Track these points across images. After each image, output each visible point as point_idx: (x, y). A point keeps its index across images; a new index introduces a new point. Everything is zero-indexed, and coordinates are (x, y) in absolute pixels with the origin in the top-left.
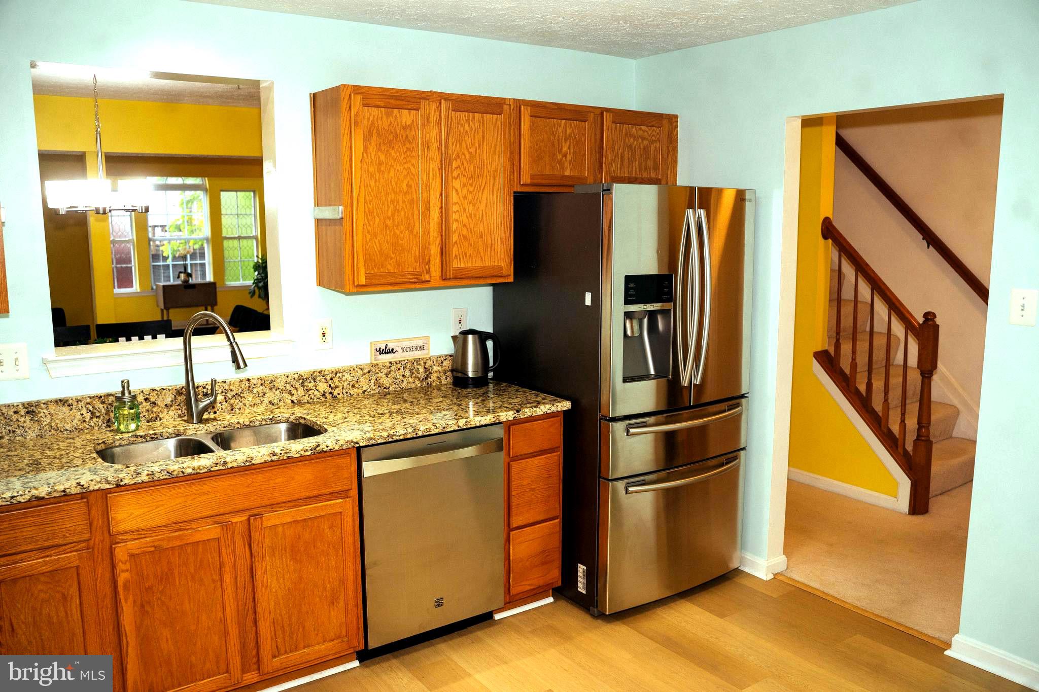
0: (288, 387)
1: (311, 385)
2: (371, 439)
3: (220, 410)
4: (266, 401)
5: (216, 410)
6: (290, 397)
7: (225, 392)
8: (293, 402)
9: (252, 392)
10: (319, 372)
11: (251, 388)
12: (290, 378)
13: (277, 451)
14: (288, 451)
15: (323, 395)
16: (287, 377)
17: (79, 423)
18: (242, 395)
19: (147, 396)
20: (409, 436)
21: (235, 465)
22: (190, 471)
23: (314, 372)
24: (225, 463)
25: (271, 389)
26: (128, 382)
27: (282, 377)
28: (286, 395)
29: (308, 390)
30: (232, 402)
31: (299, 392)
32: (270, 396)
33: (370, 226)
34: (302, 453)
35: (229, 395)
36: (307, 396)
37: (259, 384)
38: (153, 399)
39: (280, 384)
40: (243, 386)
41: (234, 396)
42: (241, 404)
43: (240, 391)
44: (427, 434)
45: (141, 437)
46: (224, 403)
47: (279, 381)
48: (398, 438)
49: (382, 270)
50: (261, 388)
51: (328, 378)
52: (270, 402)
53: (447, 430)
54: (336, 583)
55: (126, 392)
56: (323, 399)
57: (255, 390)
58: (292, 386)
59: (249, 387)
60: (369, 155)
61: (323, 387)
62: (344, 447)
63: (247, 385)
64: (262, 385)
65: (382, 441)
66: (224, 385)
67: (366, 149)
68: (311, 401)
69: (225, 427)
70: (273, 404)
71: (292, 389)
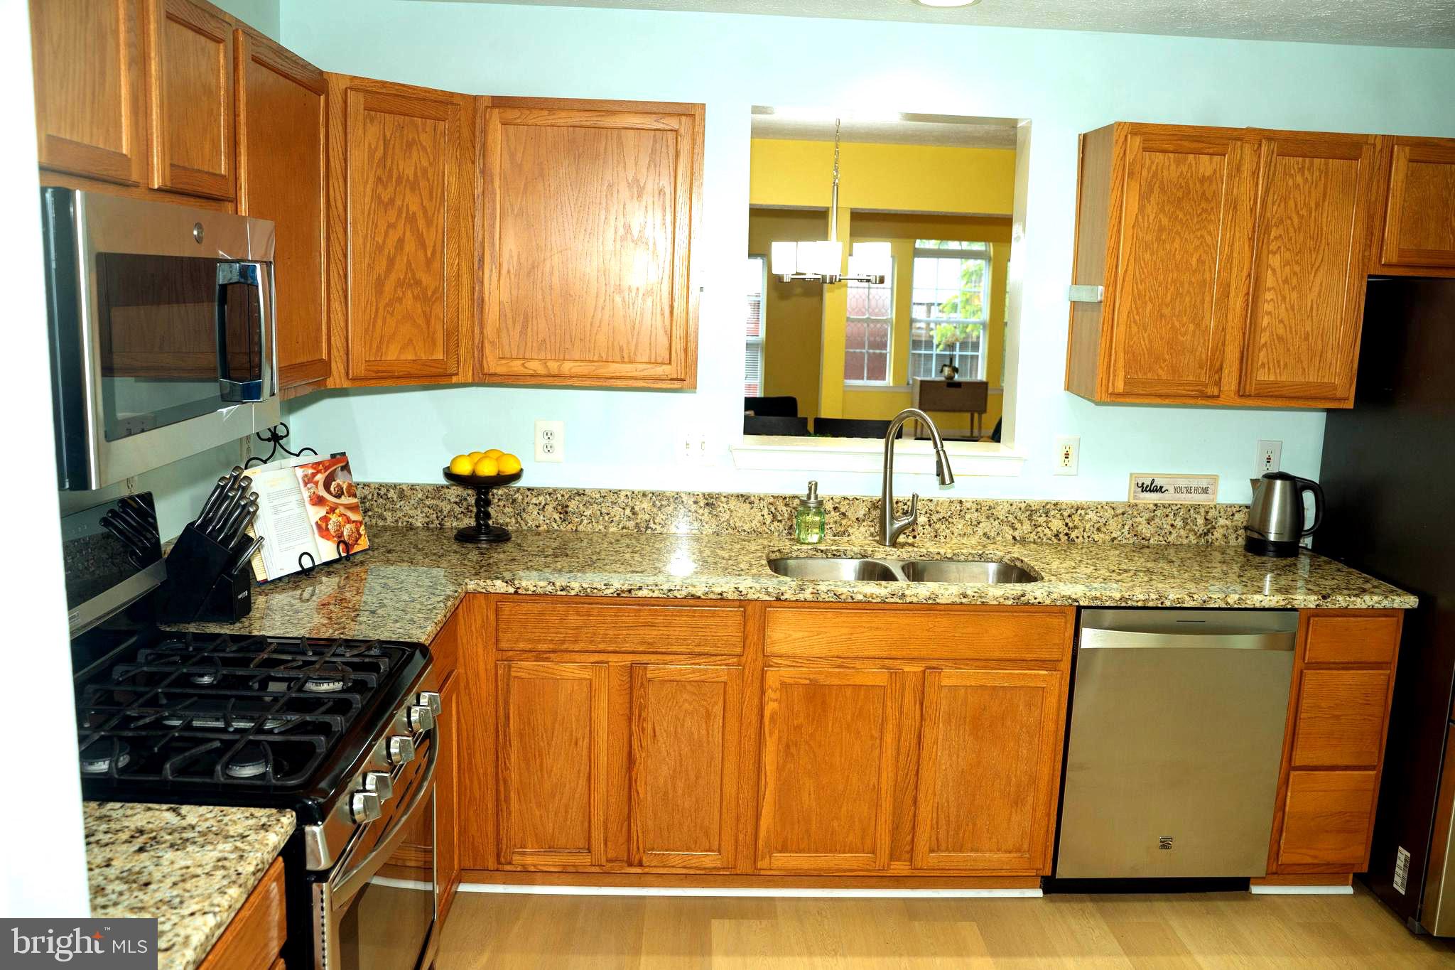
0: (1011, 518)
1: (1042, 520)
2: (1096, 598)
3: (921, 534)
4: (980, 532)
5: (916, 534)
6: (1011, 532)
7: (929, 513)
8: (1014, 538)
9: (963, 517)
10: (1054, 505)
11: (962, 513)
12: (1014, 507)
13: (970, 592)
15: (1056, 536)
16: (1011, 505)
17: (758, 525)
18: (950, 520)
19: (837, 505)
20: (1151, 604)
21: (915, 600)
22: (860, 597)
23: (1047, 503)
24: (903, 595)
25: (988, 518)
26: (816, 484)
27: (1005, 504)
28: (1007, 529)
29: (1036, 526)
30: (937, 526)
31: (1024, 527)
32: (985, 526)
33: (1138, 313)
35: (934, 518)
36: (1034, 533)
37: (974, 510)
38: (843, 510)
39: (1001, 512)
40: (953, 508)
41: (940, 519)
42: (947, 531)
43: (949, 514)
44: (1178, 605)
45: (822, 551)
46: (927, 527)
47: (999, 508)
48: (1135, 604)
49: (1149, 375)
50: (976, 514)
51: (1066, 514)
52: (985, 534)
53: (1208, 606)
54: (1025, 779)
55: (813, 496)
56: (1056, 541)
57: (968, 517)
58: (1016, 517)
59: (961, 511)
60: (1146, 218)
61: (1057, 524)
62: (1058, 603)
63: (959, 508)
64: (977, 510)
65: (1112, 605)
66: (930, 504)
67: (1142, 208)
68: (1039, 541)
69: (921, 556)
70: (988, 538)
71: (1016, 521)
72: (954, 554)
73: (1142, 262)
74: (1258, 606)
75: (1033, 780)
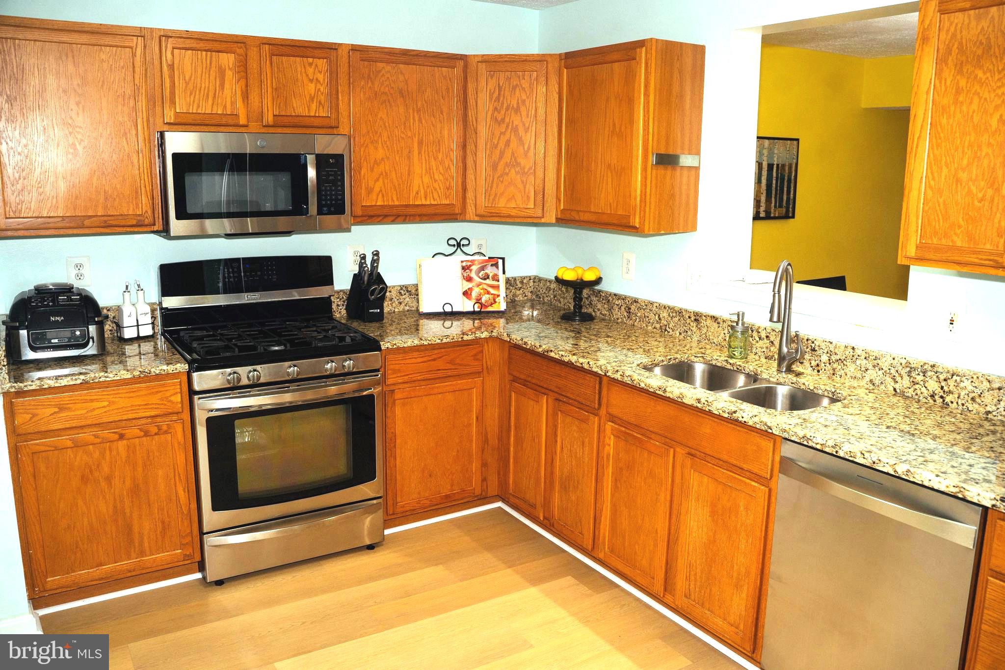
0: (893, 371)
1: (920, 378)
3: (823, 370)
4: (867, 379)
5: (820, 369)
6: (892, 384)
7: (830, 353)
8: (895, 390)
9: (854, 362)
10: (931, 366)
11: (854, 359)
12: (896, 361)
14: (710, 404)
15: (932, 396)
16: (894, 359)
18: (845, 362)
19: (768, 334)
20: (827, 450)
23: (925, 363)
25: (874, 366)
26: (743, 314)
27: (888, 356)
28: (889, 380)
29: (915, 383)
30: (835, 366)
31: (904, 382)
32: (872, 374)
33: (934, 179)
34: (721, 412)
35: (834, 358)
36: (912, 389)
37: (863, 357)
38: (772, 339)
39: (885, 364)
40: (847, 353)
41: (838, 360)
42: (842, 372)
43: (844, 357)
44: (850, 459)
46: (828, 365)
47: (884, 359)
48: (814, 445)
49: (944, 241)
50: (865, 361)
51: (942, 377)
52: (871, 381)
53: (877, 468)
54: (743, 570)
55: (740, 322)
56: (931, 401)
57: (858, 362)
58: (897, 371)
59: (853, 356)
60: (943, 82)
61: (933, 386)
63: (852, 353)
64: (865, 358)
66: (830, 345)
67: (939, 73)
68: (917, 397)
70: (874, 384)
71: (897, 375)
72: (815, 388)
73: (939, 127)
74: (926, 483)
75: (748, 573)
